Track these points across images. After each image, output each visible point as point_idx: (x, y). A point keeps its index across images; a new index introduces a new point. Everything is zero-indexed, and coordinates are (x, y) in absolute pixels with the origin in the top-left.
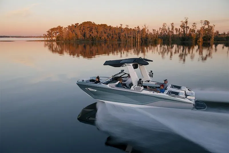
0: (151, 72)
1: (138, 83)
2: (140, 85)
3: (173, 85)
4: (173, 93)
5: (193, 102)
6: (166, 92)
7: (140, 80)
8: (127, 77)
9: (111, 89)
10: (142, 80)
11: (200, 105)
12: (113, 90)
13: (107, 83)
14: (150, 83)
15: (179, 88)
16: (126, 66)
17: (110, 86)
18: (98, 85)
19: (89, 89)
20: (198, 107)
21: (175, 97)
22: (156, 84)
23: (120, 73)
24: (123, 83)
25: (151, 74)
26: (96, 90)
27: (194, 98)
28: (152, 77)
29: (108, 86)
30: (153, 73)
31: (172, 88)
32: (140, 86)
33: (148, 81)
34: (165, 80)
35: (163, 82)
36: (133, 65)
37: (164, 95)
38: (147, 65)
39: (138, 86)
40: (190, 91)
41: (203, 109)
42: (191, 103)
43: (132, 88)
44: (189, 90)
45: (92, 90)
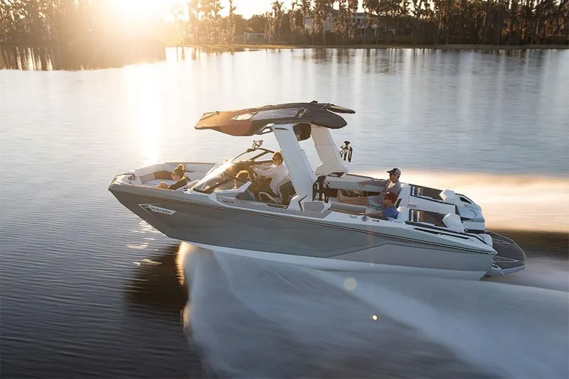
0: (344, 145)
2: (321, 196)
6: (402, 217)
9: (222, 209)
14: (345, 179)
16: (272, 131)
17: (218, 199)
19: (150, 206)
20: (501, 259)
21: (437, 233)
23: (249, 151)
25: (348, 151)
26: (172, 212)
28: (350, 160)
29: (212, 198)
30: (351, 150)
31: (416, 196)
32: (321, 199)
33: (339, 175)
34: (392, 172)
36: (294, 128)
37: (402, 226)
39: (314, 198)
40: (467, 204)
42: (486, 253)
43: (293, 204)
44: (463, 199)
45: (161, 210)
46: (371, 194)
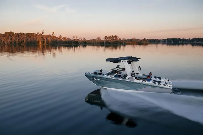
0: (139, 67)
1: (132, 74)
2: (133, 75)
3: (156, 77)
4: (156, 81)
5: (171, 88)
6: (152, 81)
7: (133, 72)
8: (122, 70)
9: (111, 79)
10: (134, 72)
11: (175, 90)
12: (113, 79)
13: (108, 75)
14: (139, 75)
15: (160, 78)
16: (122, 62)
18: (101, 76)
20: (175, 92)
21: (159, 84)
22: (143, 76)
23: (116, 68)
24: (119, 75)
26: (99, 80)
27: (171, 85)
28: (140, 71)
29: (109, 77)
30: (140, 68)
31: (155, 78)
32: (133, 76)
33: (138, 74)
34: (150, 73)
35: (149, 74)
36: (127, 61)
37: (150, 83)
38: (138, 61)
39: (131, 76)
41: (178, 93)
42: (170, 89)
43: (127, 78)
44: (167, 80)
45: (97, 79)
46: (145, 78)
